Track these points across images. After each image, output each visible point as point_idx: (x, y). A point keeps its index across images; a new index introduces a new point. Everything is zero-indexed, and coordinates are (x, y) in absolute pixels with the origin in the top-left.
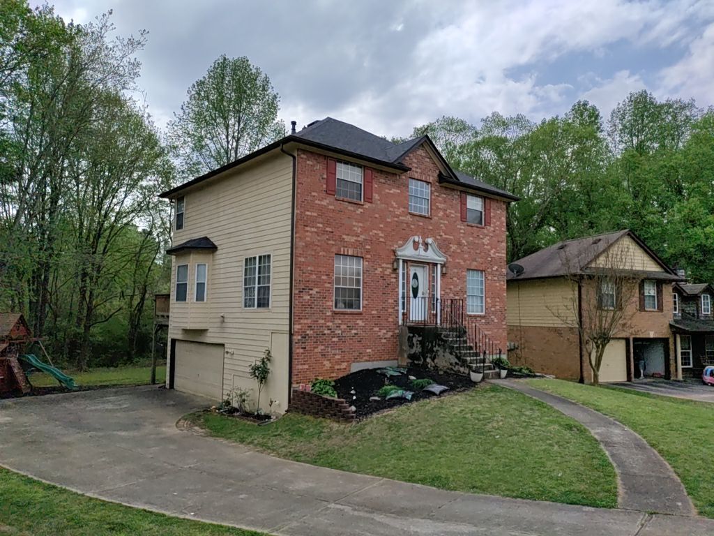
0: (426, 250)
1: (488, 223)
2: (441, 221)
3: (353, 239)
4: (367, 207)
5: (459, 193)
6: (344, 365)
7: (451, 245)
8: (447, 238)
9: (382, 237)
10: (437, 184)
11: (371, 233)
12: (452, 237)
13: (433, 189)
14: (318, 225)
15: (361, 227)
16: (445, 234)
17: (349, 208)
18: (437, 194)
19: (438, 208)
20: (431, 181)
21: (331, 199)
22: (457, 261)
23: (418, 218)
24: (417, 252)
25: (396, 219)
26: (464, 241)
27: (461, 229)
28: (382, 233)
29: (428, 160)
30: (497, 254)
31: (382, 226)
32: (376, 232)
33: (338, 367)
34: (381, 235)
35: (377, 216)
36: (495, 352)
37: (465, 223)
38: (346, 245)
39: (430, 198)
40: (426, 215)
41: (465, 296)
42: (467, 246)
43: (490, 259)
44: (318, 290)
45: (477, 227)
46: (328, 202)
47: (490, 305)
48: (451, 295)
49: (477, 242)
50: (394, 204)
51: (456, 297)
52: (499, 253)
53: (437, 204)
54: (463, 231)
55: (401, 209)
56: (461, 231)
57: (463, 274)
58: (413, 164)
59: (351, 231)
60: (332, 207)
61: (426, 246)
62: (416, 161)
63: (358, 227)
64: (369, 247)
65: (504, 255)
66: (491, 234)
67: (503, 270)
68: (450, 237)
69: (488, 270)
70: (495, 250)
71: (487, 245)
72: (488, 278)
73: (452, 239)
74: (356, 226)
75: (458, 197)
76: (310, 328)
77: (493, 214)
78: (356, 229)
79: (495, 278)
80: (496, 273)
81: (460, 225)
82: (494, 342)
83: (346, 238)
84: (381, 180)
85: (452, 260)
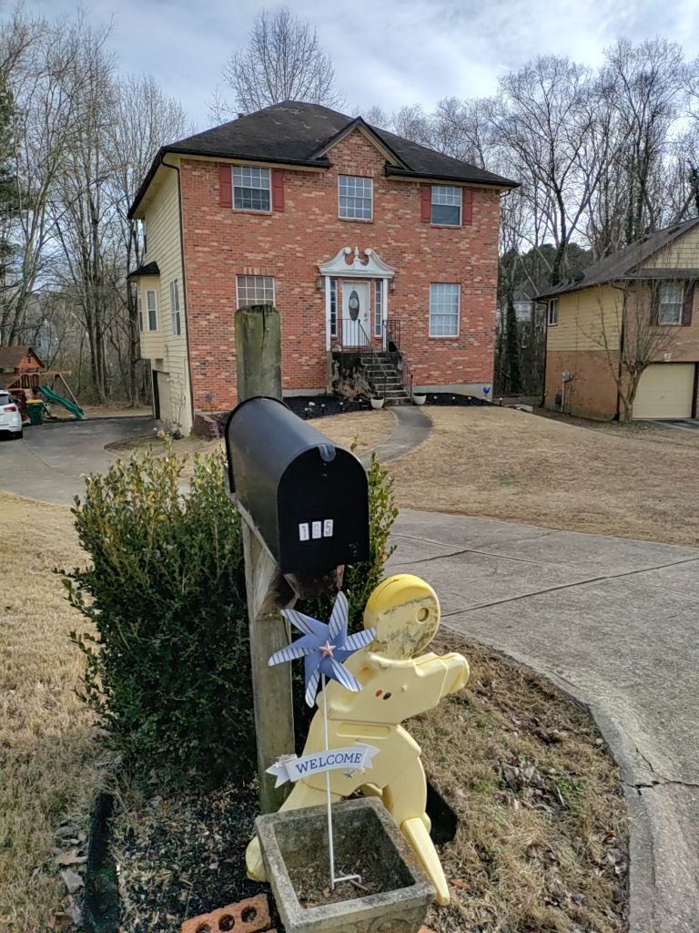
0: (365, 263)
1: (467, 222)
2: (389, 225)
3: (260, 257)
4: (277, 217)
5: (418, 186)
7: (405, 255)
8: (398, 247)
9: (298, 252)
10: (384, 178)
11: (283, 248)
12: (408, 245)
13: (377, 185)
14: (212, 244)
15: (269, 241)
16: (396, 242)
17: (252, 221)
18: (384, 191)
19: (384, 209)
20: (373, 175)
21: (226, 212)
22: (414, 273)
23: (353, 225)
24: (350, 267)
25: (319, 228)
26: (426, 249)
27: (422, 233)
28: (300, 247)
29: (368, 148)
30: (482, 261)
31: (299, 238)
32: (290, 246)
34: (298, 249)
35: (291, 226)
36: (474, 381)
37: (427, 225)
38: (251, 263)
39: (372, 198)
40: (366, 220)
41: (426, 316)
42: (430, 254)
43: (469, 268)
44: (217, 315)
45: (449, 228)
46: (223, 216)
47: (468, 326)
48: (405, 315)
49: (448, 247)
50: (317, 210)
51: (413, 318)
52: (485, 259)
53: (383, 204)
54: (424, 235)
55: (327, 216)
56: (422, 236)
57: (424, 288)
58: (345, 157)
59: (256, 248)
60: (229, 222)
61: (365, 259)
62: (348, 152)
63: (265, 242)
64: (282, 265)
65: (494, 262)
66: (473, 236)
67: (491, 281)
68: (404, 245)
69: (466, 282)
70: (478, 256)
71: (464, 250)
72: (466, 292)
73: (407, 247)
74: (263, 241)
75: (416, 192)
76: (210, 354)
77: (477, 209)
78: (263, 244)
79: (477, 292)
80: (479, 285)
81: (420, 228)
82: (472, 369)
83: (250, 256)
84: (295, 182)
85: (406, 273)
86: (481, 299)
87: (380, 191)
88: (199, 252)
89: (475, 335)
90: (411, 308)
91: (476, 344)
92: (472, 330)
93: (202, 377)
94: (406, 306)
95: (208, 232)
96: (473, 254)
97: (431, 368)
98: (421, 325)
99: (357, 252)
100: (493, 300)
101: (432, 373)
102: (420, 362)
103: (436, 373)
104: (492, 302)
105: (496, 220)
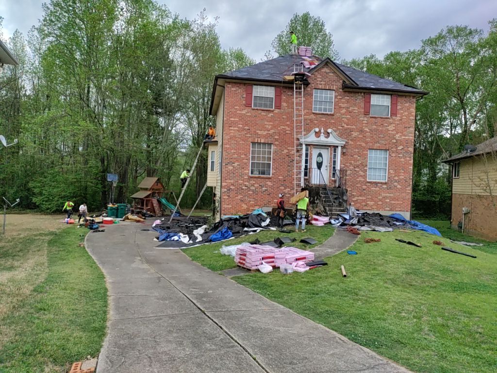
0: (328, 137)
1: (394, 114)
2: (343, 116)
3: (265, 133)
4: (277, 112)
5: (362, 94)
7: (352, 133)
8: (348, 128)
9: (287, 130)
10: (341, 90)
11: (279, 128)
12: (355, 127)
13: (337, 94)
14: (239, 126)
15: (271, 125)
16: (347, 125)
17: (263, 114)
18: (341, 97)
19: (340, 107)
20: (334, 89)
21: (250, 109)
22: (358, 143)
23: (321, 116)
24: (318, 139)
26: (367, 129)
27: (364, 120)
28: (289, 128)
29: (332, 74)
31: (288, 123)
32: (283, 127)
35: (285, 117)
36: (397, 209)
37: (367, 116)
38: (260, 136)
39: (333, 101)
40: (329, 113)
41: (365, 168)
42: (369, 132)
43: (395, 141)
44: (239, 163)
45: (381, 118)
46: (246, 111)
47: (393, 175)
48: (351, 167)
49: (381, 129)
51: (356, 169)
52: (406, 136)
53: (340, 105)
54: (366, 122)
56: (364, 122)
57: (364, 152)
58: (318, 79)
59: (264, 128)
60: (249, 114)
61: (328, 135)
62: (321, 76)
63: (269, 125)
64: (278, 137)
65: (412, 138)
66: (397, 122)
67: (409, 149)
68: (352, 127)
69: (392, 149)
70: (401, 134)
71: (392, 131)
72: (392, 155)
73: (354, 128)
74: (268, 125)
75: (361, 97)
76: (233, 185)
77: (400, 107)
78: (267, 126)
79: (399, 155)
80: (401, 151)
81: (363, 118)
82: (396, 202)
83: (259, 132)
84: (288, 93)
85: (353, 143)
86: (402, 160)
87: (339, 97)
88: (231, 130)
89: (398, 182)
90: (356, 164)
91: (399, 187)
92: (396, 178)
93: (227, 197)
94: (353, 162)
95: (237, 119)
96: (397, 133)
97: (368, 200)
99: (322, 131)
100: (411, 161)
101: (368, 203)
102: (361, 195)
104: (410, 162)
105: (412, 114)
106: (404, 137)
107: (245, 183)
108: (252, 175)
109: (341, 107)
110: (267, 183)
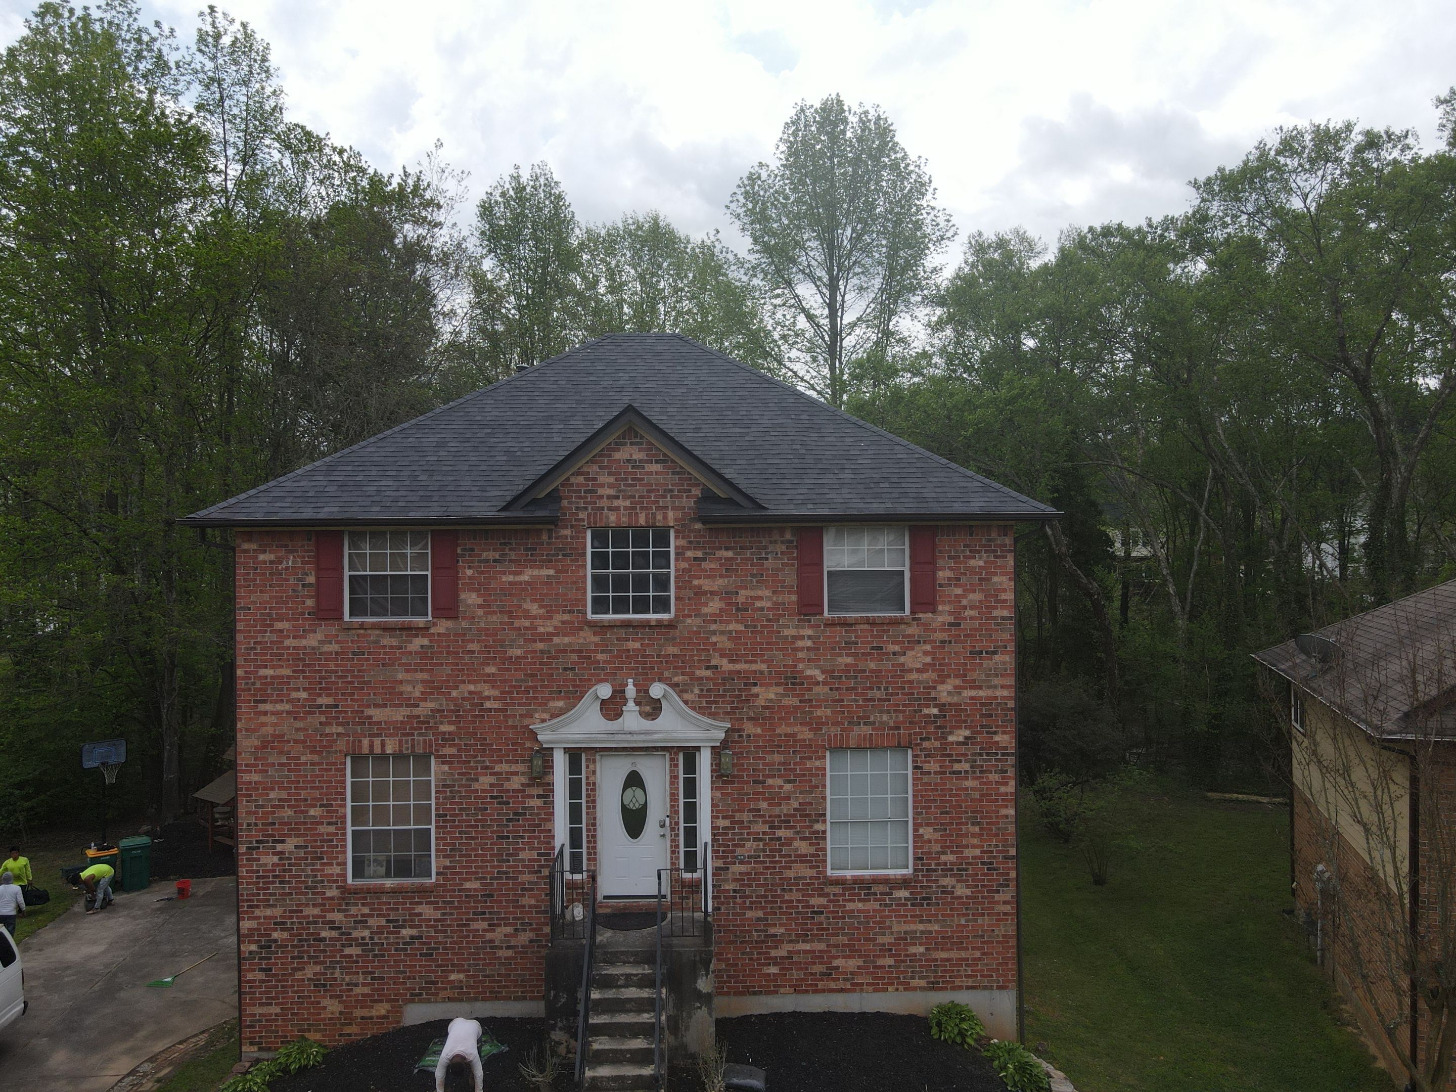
0: (653, 714)
1: (926, 604)
2: (713, 627)
3: (399, 715)
4: (442, 630)
5: (788, 537)
6: (381, 1009)
7: (755, 690)
8: (739, 672)
9: (488, 698)
10: (699, 525)
11: (454, 693)
12: (764, 667)
13: (682, 542)
14: (294, 695)
15: (422, 682)
16: (732, 661)
17: (386, 642)
18: (699, 554)
19: (699, 592)
20: (671, 523)
21: (329, 628)
22: (782, 729)
23: (622, 633)
24: (616, 727)
25: (540, 646)
26: (814, 672)
27: (802, 638)
28: (493, 688)
29: (659, 467)
30: (968, 693)
31: (491, 670)
32: (472, 687)
33: (365, 1012)
34: (486, 693)
35: (474, 647)
36: (958, 982)
37: (814, 620)
38: (379, 730)
39: (672, 569)
41: (818, 827)
42: (825, 683)
43: (935, 711)
44: (300, 841)
45: (872, 623)
46: (320, 637)
47: (937, 848)
48: (760, 827)
49: (873, 666)
50: (535, 609)
51: (780, 833)
52: (980, 688)
53: (696, 582)
54: (809, 643)
55: (558, 619)
56: (800, 644)
57: (811, 763)
58: (601, 491)
59: (393, 697)
60: (334, 647)
61: (653, 709)
62: (612, 479)
63: (413, 683)
64: (452, 728)
65: (1005, 693)
66: (940, 636)
67: (997, 738)
68: (754, 667)
69: (925, 744)
70: (958, 682)
71: (919, 671)
72: (926, 767)
73: (762, 672)
74: (408, 682)
75: (784, 548)
76: (281, 925)
77: (948, 574)
78: (409, 688)
79: (957, 767)
80: (963, 750)
81: (797, 627)
82: (954, 954)
83: (377, 714)
84: (485, 555)
85: (759, 731)
86: (970, 783)
87: (689, 554)
88: (265, 713)
89: (958, 871)
90: (777, 811)
91: (961, 891)
92: (949, 858)
93: (261, 976)
94: (764, 805)
95: (286, 672)
96: (942, 679)
97: (834, 951)
98: (803, 847)
99: (631, 691)
100: (1006, 784)
101: (836, 963)
102: (804, 937)
103: (852, 964)
104: (1003, 789)
105: (1003, 596)
106: (973, 693)
107: (330, 916)
108: (360, 882)
109: (705, 593)
110: (418, 909)
